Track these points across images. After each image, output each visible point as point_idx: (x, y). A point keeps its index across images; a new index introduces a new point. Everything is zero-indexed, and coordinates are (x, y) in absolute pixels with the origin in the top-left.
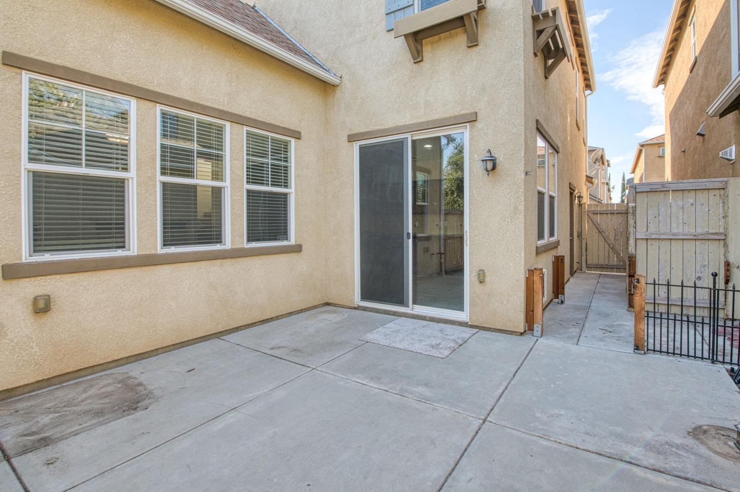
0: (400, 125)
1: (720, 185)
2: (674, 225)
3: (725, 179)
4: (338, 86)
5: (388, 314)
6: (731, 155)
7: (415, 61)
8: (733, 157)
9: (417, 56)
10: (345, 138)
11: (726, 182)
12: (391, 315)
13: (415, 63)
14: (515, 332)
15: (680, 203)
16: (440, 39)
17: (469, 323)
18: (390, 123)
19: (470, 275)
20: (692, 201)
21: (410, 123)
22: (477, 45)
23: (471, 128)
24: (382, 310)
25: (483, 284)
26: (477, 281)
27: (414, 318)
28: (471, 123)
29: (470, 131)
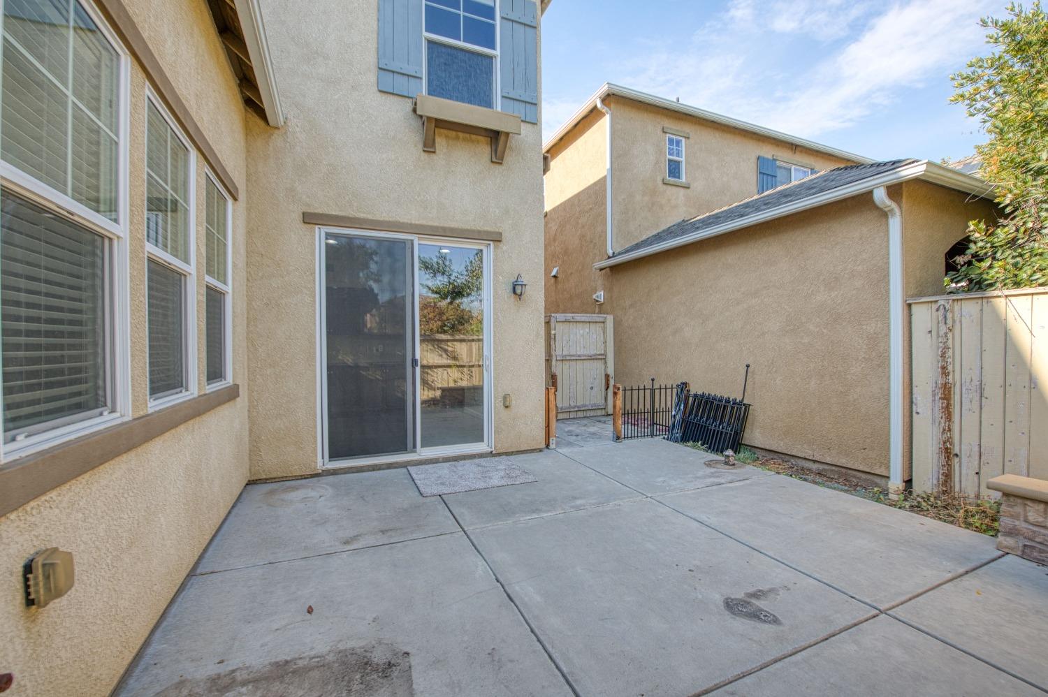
0: (401, 221)
1: (601, 320)
2: (578, 348)
3: (605, 316)
4: (277, 128)
5: (379, 469)
6: (601, 299)
7: (425, 149)
8: (602, 300)
9: (429, 146)
10: (297, 216)
11: (605, 318)
12: (384, 469)
13: (424, 151)
14: (535, 450)
15: (581, 332)
16: (457, 138)
17: (494, 452)
18: (384, 214)
19: (495, 401)
20: (587, 330)
21: (417, 222)
22: (501, 163)
23: (495, 247)
24: (369, 466)
25: (508, 409)
26: (502, 406)
27: (421, 465)
28: (496, 243)
29: (494, 251)
